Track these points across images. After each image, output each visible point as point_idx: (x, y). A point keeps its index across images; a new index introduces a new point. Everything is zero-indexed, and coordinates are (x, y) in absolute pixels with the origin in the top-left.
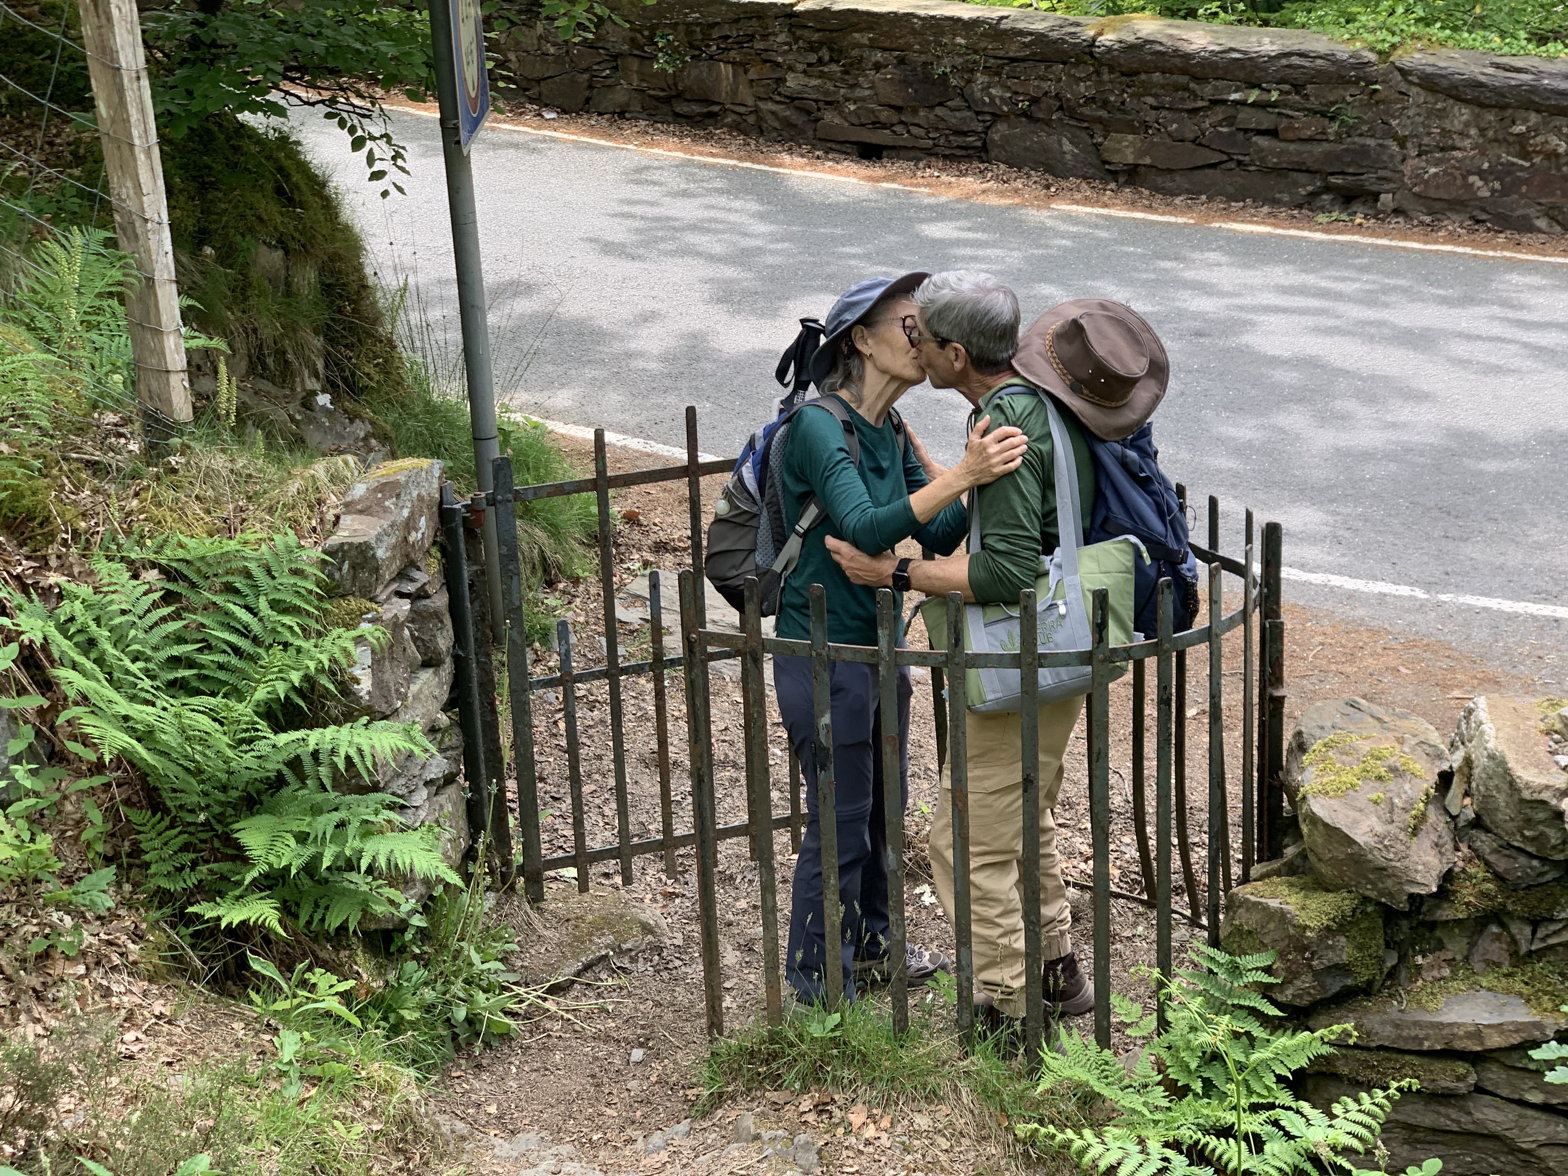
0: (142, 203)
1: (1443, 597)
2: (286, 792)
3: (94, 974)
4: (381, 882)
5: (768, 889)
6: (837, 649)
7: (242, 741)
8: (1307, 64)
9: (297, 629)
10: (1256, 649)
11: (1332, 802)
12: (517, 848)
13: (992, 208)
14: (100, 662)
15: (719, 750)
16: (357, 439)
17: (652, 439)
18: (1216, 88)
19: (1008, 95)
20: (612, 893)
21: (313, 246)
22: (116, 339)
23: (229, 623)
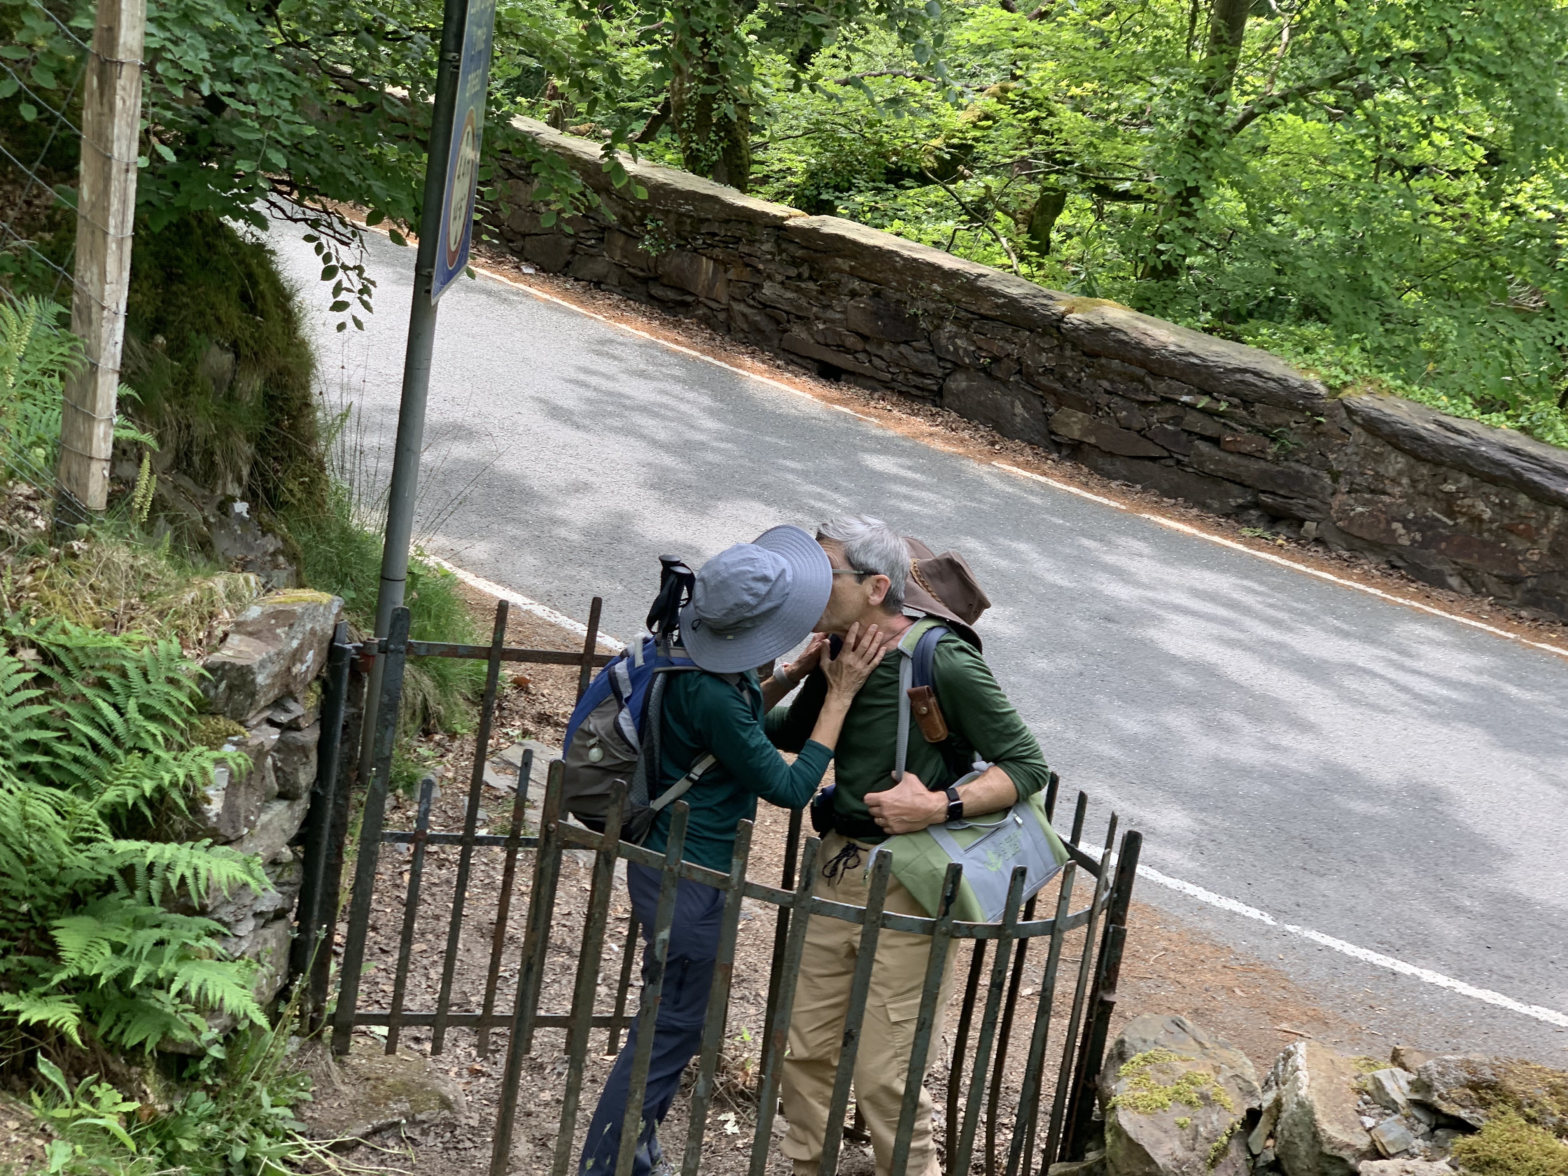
0: (103, 290)
1: (1290, 928)
2: (112, 897)
4: (187, 1006)
5: (573, 1089)
6: (689, 868)
7: (81, 839)
8: (1260, 384)
9: (160, 738)
11: (1141, 1117)
12: (333, 994)
13: (936, 452)
15: (557, 934)
16: (265, 553)
17: (557, 609)
18: (1169, 386)
19: (972, 348)
20: (417, 1059)
21: (265, 356)
22: (49, 412)
23: (93, 717)
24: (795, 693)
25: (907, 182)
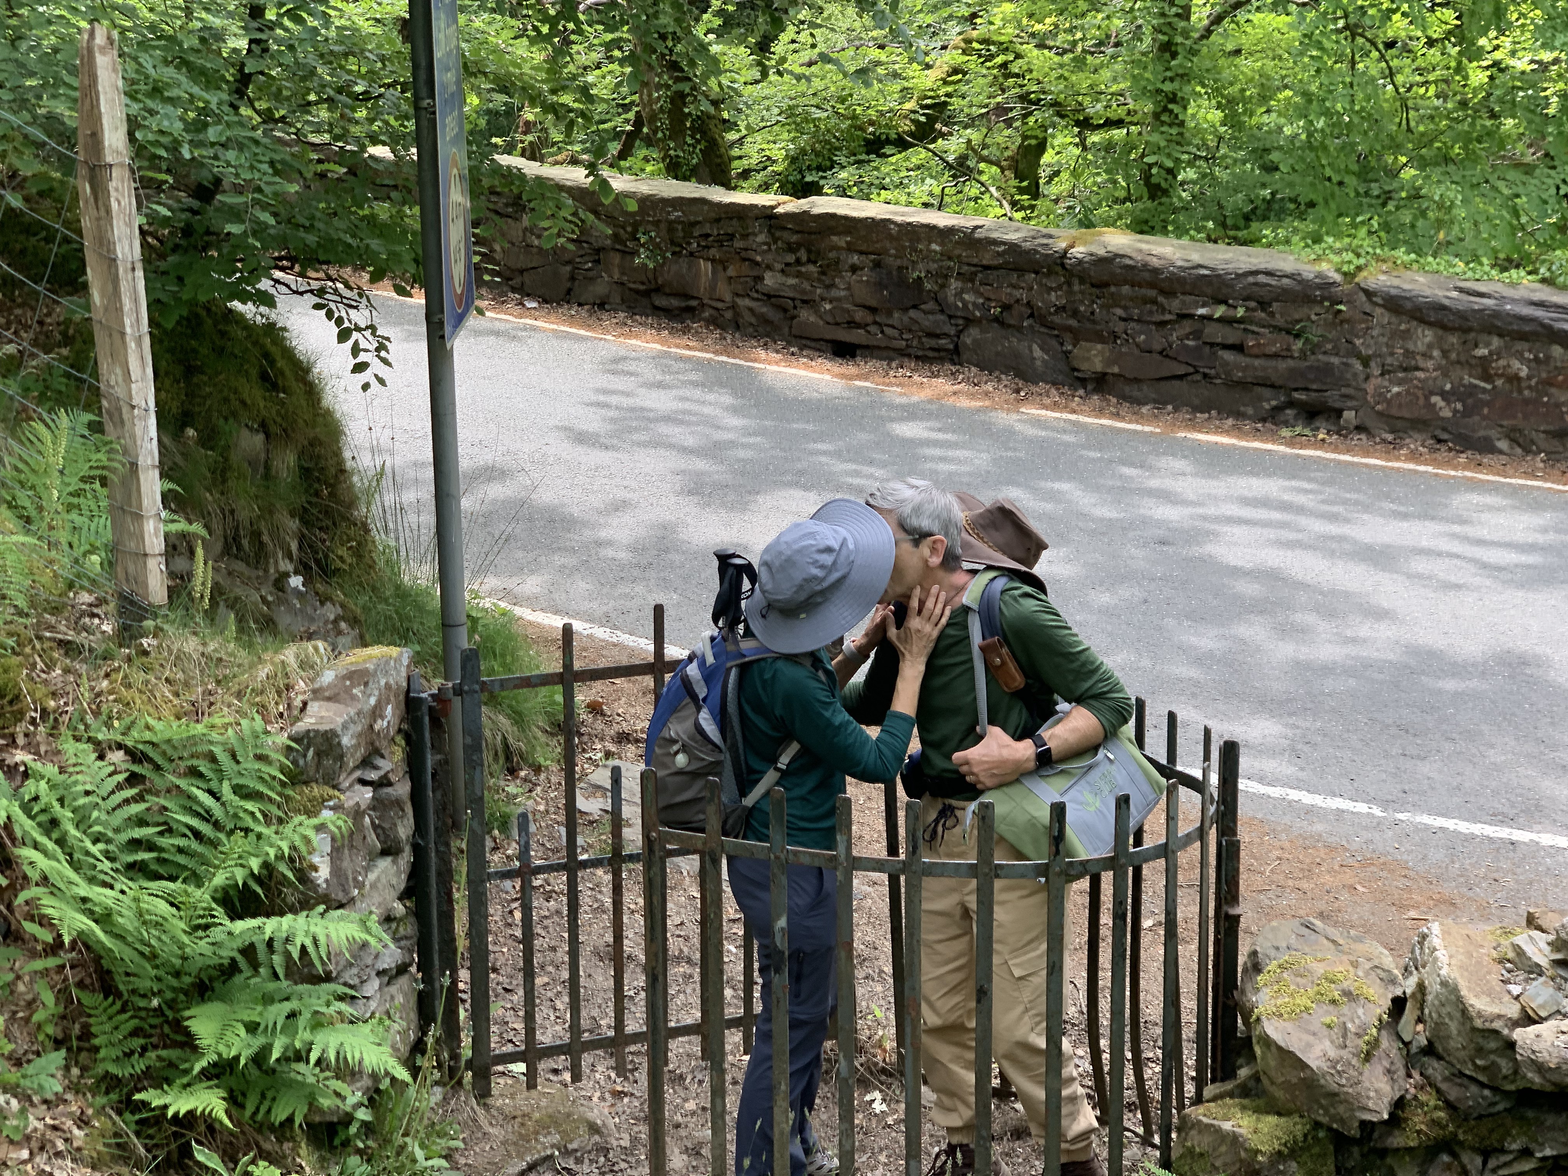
0: (130, 390)
1: (1400, 816)
2: (238, 979)
3: (38, 1159)
4: (328, 1074)
5: (718, 1092)
6: (796, 853)
7: (198, 927)
8: (1274, 283)
9: (259, 815)
10: (1212, 860)
11: (1287, 1024)
12: (466, 1041)
13: (962, 410)
14: (61, 842)
15: (674, 945)
16: (326, 622)
17: (618, 629)
18: (1183, 302)
19: (981, 301)
20: (560, 1090)
21: (294, 431)
22: (96, 520)
23: (191, 806)
24: (865, 668)
25: (888, 150)
